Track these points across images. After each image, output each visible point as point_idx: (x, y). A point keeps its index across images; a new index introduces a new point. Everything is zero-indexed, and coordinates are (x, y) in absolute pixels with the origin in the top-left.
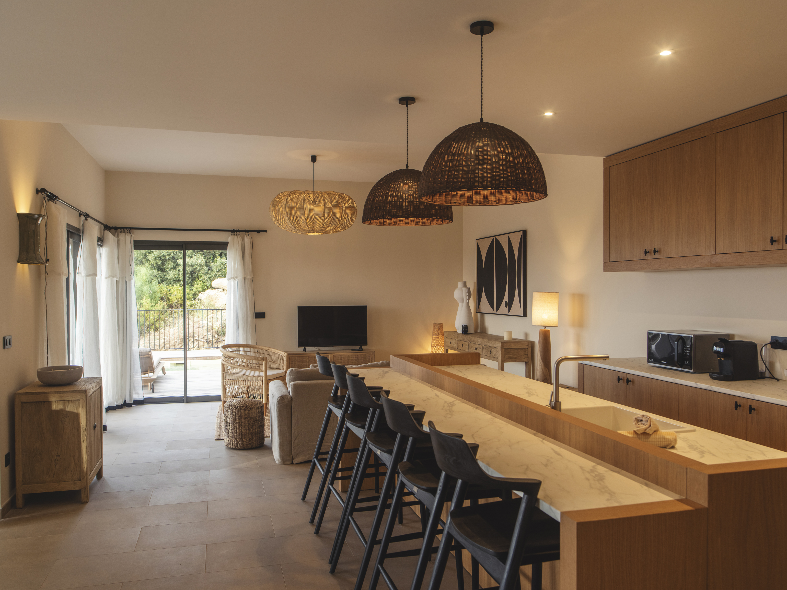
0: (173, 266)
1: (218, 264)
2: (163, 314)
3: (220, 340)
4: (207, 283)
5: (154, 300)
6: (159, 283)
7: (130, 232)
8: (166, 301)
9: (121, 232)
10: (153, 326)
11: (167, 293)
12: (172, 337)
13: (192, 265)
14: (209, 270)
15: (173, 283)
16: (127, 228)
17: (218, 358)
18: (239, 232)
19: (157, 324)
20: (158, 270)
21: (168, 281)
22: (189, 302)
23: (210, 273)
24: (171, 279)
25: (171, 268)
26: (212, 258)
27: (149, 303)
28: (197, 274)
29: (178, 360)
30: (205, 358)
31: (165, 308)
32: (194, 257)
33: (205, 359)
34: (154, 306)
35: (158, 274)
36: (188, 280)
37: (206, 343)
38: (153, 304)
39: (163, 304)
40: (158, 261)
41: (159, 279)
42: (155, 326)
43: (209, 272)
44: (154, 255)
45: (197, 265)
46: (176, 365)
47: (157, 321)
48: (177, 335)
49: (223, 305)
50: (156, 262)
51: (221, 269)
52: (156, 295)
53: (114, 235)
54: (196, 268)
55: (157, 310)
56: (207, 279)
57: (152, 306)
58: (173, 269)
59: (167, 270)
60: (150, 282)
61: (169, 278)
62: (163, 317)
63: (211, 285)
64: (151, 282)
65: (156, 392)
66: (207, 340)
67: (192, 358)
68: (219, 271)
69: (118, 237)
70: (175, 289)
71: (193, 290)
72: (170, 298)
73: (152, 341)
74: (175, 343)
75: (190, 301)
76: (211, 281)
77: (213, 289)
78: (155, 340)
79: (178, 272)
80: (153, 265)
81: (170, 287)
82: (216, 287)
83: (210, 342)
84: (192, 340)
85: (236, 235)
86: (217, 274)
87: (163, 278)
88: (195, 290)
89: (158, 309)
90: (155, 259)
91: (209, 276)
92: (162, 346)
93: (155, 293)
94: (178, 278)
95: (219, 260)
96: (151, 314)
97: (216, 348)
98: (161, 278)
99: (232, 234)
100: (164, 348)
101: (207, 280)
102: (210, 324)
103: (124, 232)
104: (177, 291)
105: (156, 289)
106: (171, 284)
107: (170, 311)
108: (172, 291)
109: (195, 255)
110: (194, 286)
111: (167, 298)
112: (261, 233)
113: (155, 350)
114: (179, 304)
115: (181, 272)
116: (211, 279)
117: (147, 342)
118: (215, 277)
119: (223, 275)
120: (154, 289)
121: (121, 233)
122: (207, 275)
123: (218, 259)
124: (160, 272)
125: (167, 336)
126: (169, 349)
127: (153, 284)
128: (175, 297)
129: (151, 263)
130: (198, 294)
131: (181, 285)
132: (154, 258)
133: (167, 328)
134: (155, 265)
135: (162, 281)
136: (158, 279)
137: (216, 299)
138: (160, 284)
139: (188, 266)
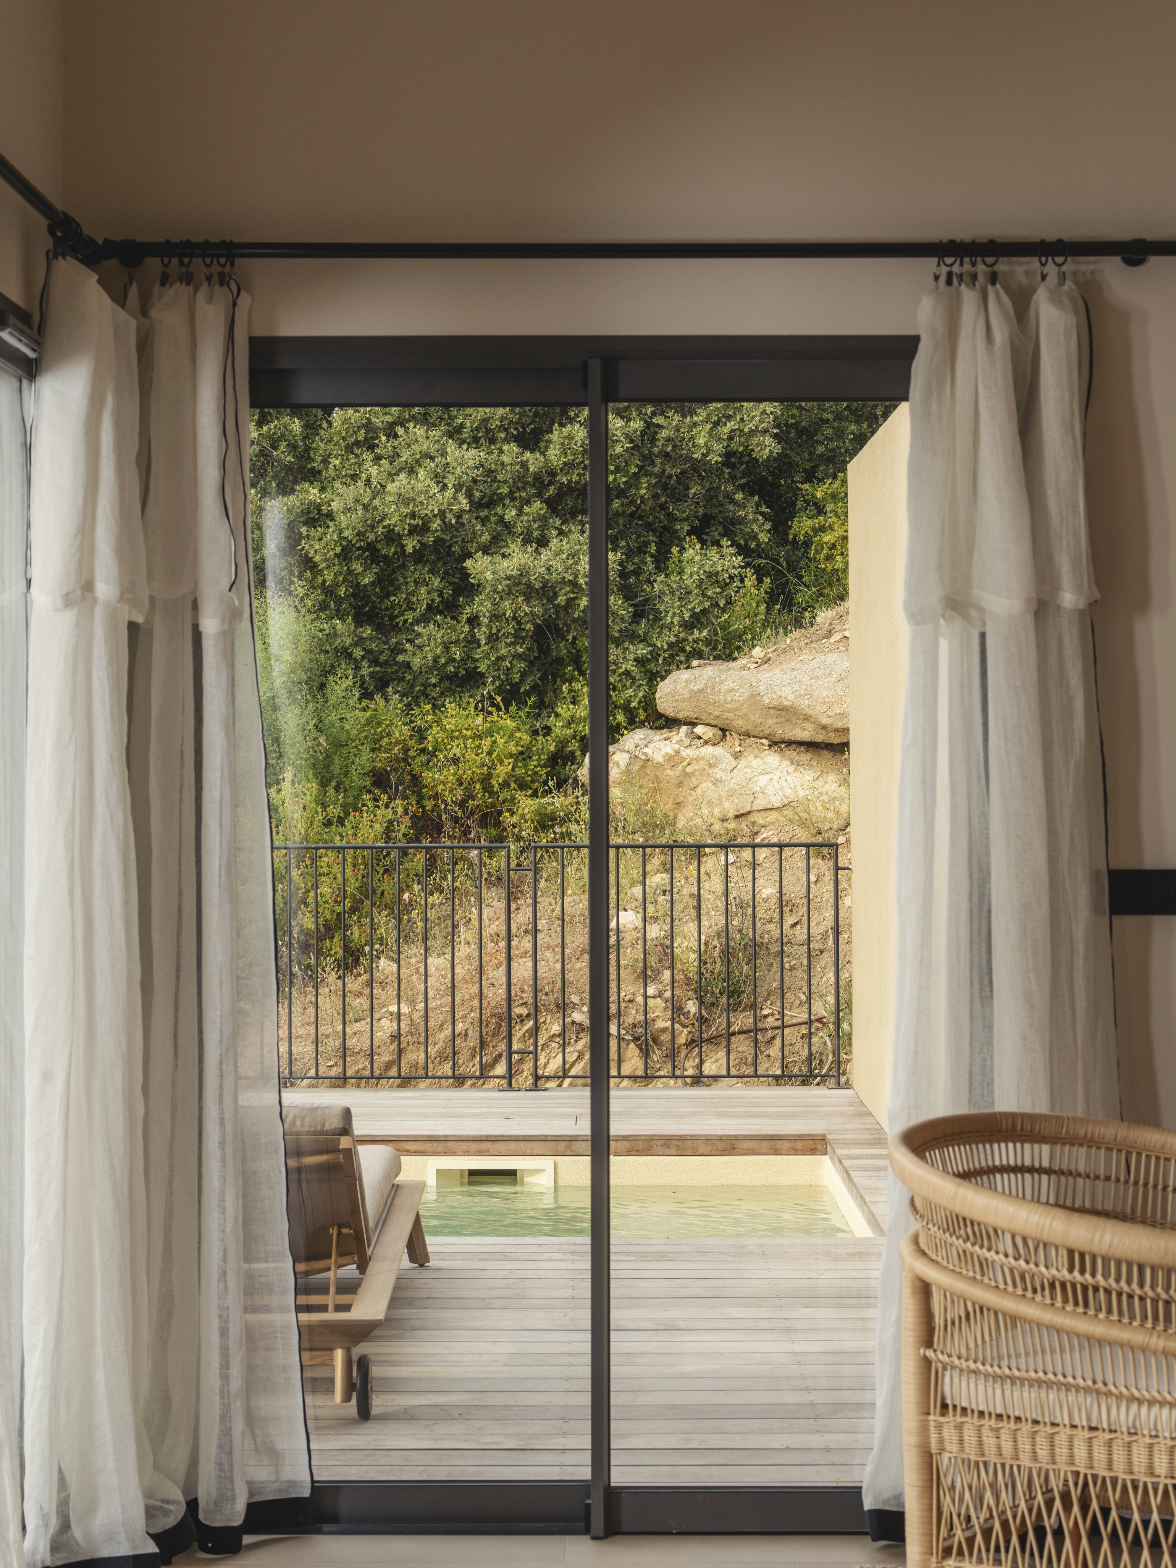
0: (441, 595)
1: (691, 576)
2: (386, 871)
3: (713, 1031)
4: (630, 692)
5: (337, 789)
6: (366, 695)
7: (223, 280)
8: (404, 798)
9: (165, 280)
10: (332, 938)
11: (406, 750)
12: (440, 1003)
13: (545, 584)
14: (637, 616)
15: (442, 694)
16: (207, 244)
17: (720, 1145)
18: (990, 260)
19: (356, 928)
20: (359, 622)
21: (414, 679)
22: (530, 801)
23: (646, 634)
24: (430, 670)
25: (429, 607)
26: (653, 549)
27: (313, 805)
28: (575, 638)
29: (480, 1153)
30: (640, 1145)
31: (400, 836)
32: (554, 542)
33: (639, 1153)
34: (341, 821)
35: (360, 642)
36: (524, 675)
37: (632, 1045)
38: (334, 811)
39: (390, 811)
40: (357, 567)
41: (366, 670)
42: (345, 939)
43: (642, 628)
44: (341, 531)
45: (574, 584)
46: (470, 1183)
47: (353, 910)
48: (467, 991)
49: (724, 820)
50: (350, 572)
51: (704, 612)
52: (347, 758)
53: (120, 298)
54: (571, 603)
55: (353, 843)
56: (630, 666)
57: (328, 823)
58: (441, 613)
59: (410, 616)
60: (315, 685)
61: (417, 662)
62: (388, 885)
63: (649, 703)
64: (322, 686)
65: (385, 1418)
66: (640, 1030)
67: (562, 1145)
68: (696, 620)
69: (144, 313)
70: (450, 724)
71: (548, 730)
72: (428, 776)
73: (331, 1028)
74: (458, 1041)
75: (535, 795)
76: (654, 678)
77: (660, 728)
78: (344, 1023)
79: (466, 628)
80: (329, 591)
81: (424, 714)
82: (680, 716)
83: (655, 1040)
84: (556, 1028)
85: (974, 277)
86: (683, 640)
87: (386, 663)
88: (559, 729)
89: (359, 842)
90: (345, 555)
91: (642, 650)
92: (385, 1056)
93: (345, 751)
94: (470, 665)
95: (698, 558)
96: (325, 870)
97: (688, 1080)
98: (375, 662)
99: (943, 279)
100: (393, 1072)
101: (627, 673)
102: (654, 932)
103: (188, 279)
104: (465, 738)
105: (347, 727)
106: (427, 696)
107: (428, 849)
108: (434, 734)
109: (561, 533)
110: (559, 710)
111: (408, 778)
112: (1154, 261)
113: (343, 1086)
114: (472, 813)
115: (484, 629)
116: (652, 666)
117: (302, 1031)
118: (672, 656)
119: (715, 649)
120: (338, 724)
121: (163, 284)
122: (626, 645)
123: (690, 553)
124: (367, 631)
125: (412, 1003)
126: (427, 1077)
127: (333, 699)
128: (449, 774)
129: (320, 580)
130: (578, 753)
131: (487, 703)
132: (338, 550)
133: (413, 952)
134: (342, 591)
135: (381, 679)
136: (358, 668)
137: (680, 784)
138: (372, 699)
139: (524, 594)
